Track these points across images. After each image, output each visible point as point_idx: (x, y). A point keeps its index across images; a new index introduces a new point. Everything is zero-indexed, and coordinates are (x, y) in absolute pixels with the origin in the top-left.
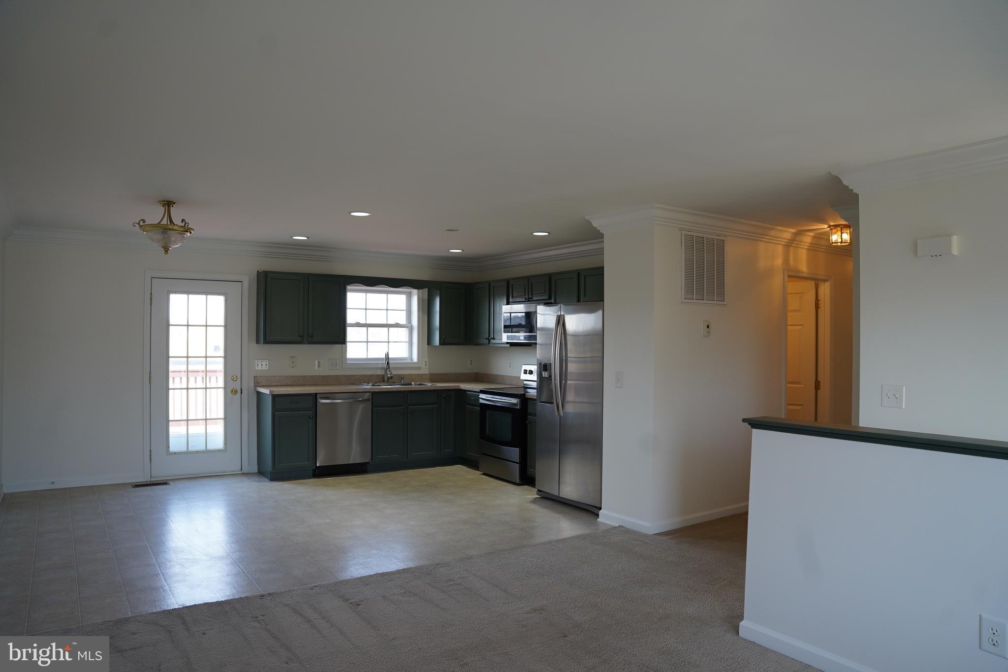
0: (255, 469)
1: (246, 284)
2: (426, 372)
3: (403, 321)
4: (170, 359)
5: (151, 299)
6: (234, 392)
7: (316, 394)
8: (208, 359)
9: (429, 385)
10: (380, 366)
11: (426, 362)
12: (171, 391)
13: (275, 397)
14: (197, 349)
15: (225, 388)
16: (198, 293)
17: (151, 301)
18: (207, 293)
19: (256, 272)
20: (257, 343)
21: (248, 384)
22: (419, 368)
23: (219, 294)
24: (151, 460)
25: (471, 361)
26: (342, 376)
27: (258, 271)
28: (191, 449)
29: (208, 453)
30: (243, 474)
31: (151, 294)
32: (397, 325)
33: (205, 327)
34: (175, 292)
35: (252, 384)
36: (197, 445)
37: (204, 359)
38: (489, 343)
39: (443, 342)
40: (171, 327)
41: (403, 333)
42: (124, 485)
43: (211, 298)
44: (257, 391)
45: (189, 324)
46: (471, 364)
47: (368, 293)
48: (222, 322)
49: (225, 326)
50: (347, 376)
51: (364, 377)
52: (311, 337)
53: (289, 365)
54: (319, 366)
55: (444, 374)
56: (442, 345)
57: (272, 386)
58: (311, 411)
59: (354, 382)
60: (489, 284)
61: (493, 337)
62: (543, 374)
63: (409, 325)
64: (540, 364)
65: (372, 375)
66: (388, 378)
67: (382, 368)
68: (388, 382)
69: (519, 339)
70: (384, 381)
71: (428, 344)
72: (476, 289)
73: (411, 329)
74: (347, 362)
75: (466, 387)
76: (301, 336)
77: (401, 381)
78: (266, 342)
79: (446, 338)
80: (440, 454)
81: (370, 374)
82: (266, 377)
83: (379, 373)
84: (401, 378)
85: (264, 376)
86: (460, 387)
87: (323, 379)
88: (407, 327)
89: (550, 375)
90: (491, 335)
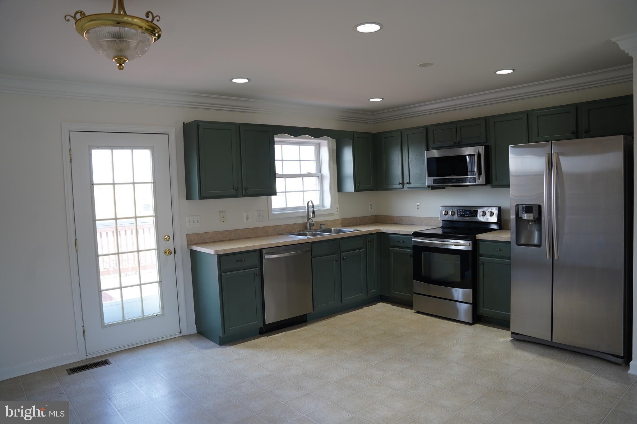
0: (194, 330)
1: (173, 137)
2: (338, 217)
3: (314, 171)
4: (97, 222)
5: (70, 155)
6: (167, 253)
7: (261, 250)
8: (137, 219)
9: (350, 231)
10: (301, 215)
11: (337, 208)
12: (100, 258)
13: (221, 257)
14: (126, 210)
15: (158, 249)
16: (123, 148)
17: (71, 157)
18: (132, 147)
19: (182, 124)
20: (187, 199)
21: (181, 243)
22: (332, 215)
23: (146, 148)
24: (84, 336)
25: (371, 205)
26: (269, 227)
27: (184, 123)
28: (128, 317)
29: (145, 320)
30: (183, 337)
31: (70, 150)
32: (309, 175)
33: (132, 185)
34: (98, 147)
35: (185, 243)
36: (134, 313)
37: (134, 219)
38: (403, 187)
39: (357, 189)
40: (95, 186)
41: (312, 183)
42: (56, 370)
43: (136, 152)
44: (190, 249)
45: (115, 182)
46: (371, 208)
47: (284, 145)
48: (150, 178)
49: (154, 183)
50: (273, 226)
51: (288, 227)
52: (245, 189)
53: (220, 220)
54: (248, 219)
55: (351, 218)
56: (356, 191)
57: (206, 243)
58: (257, 267)
59: (280, 232)
60: (401, 132)
61: (408, 182)
62: (525, 216)
63: (319, 174)
64: (517, 205)
65: (295, 224)
66: (310, 226)
67: (303, 217)
68: (310, 229)
69: (449, 182)
70: (306, 229)
71: (338, 192)
72: (384, 138)
73: (321, 178)
74: (273, 213)
75: (387, 230)
76: (236, 189)
77: (321, 228)
78: (202, 197)
79: (360, 185)
80: (367, 295)
81: (293, 223)
82: (199, 234)
83: (301, 221)
84: (321, 225)
85: (196, 234)
86: (381, 231)
87: (252, 232)
88: (318, 176)
89: (538, 216)
90: (406, 180)
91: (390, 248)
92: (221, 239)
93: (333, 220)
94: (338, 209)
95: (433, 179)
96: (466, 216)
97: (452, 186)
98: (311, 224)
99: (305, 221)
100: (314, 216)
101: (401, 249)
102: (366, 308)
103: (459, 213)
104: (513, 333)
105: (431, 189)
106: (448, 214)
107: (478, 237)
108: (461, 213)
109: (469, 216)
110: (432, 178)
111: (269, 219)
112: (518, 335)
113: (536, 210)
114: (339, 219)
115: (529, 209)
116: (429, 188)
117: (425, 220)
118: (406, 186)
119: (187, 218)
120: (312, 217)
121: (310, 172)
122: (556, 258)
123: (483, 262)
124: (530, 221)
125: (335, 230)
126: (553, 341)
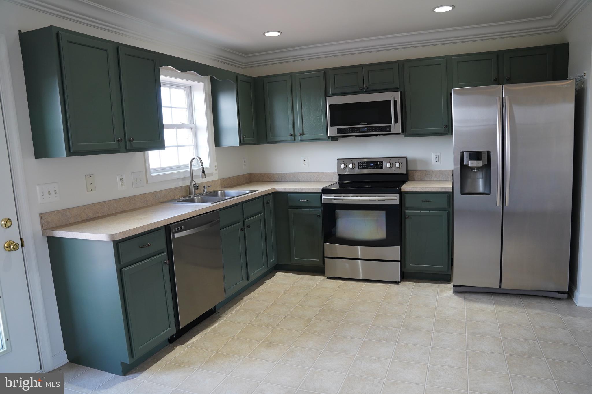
2: (217, 177)
3: (186, 121)
6: (11, 247)
7: (167, 227)
13: (118, 245)
19: (18, 35)
20: (36, 158)
21: (32, 228)
26: (148, 193)
27: (20, 33)
32: (182, 126)
35: (38, 227)
38: (294, 139)
39: (242, 143)
41: (186, 135)
44: (48, 237)
50: (153, 193)
51: (169, 192)
52: (130, 141)
53: (87, 188)
54: (122, 185)
55: (229, 178)
56: (241, 145)
57: (70, 224)
58: (163, 252)
59: (161, 200)
60: (291, 76)
61: (302, 133)
62: (472, 164)
63: (192, 125)
64: (463, 153)
65: (176, 188)
66: (195, 190)
67: (183, 179)
68: (195, 194)
69: (358, 131)
70: (190, 193)
71: (216, 146)
72: (268, 82)
73: (195, 129)
74: (152, 175)
75: (285, 189)
76: (118, 140)
77: (204, 191)
78: (70, 153)
79: (245, 137)
80: (267, 266)
81: (174, 187)
82: (59, 211)
83: (181, 184)
84: (204, 187)
85: (54, 211)
86: (276, 190)
87: (130, 202)
88: (191, 128)
89: (486, 163)
90: (299, 131)
91: (290, 209)
92: (91, 216)
93: (213, 181)
94: (217, 168)
95: (338, 129)
96: (370, 169)
97: (357, 136)
98: (196, 186)
99: (188, 183)
100: (204, 177)
101: (304, 210)
102: (268, 282)
103: (361, 165)
104: (454, 286)
105: (331, 141)
106: (348, 167)
107: (404, 189)
108: (363, 165)
109: (373, 168)
110: (335, 128)
111: (147, 182)
112: (462, 288)
113: (484, 157)
114: (218, 179)
115: (475, 156)
116: (328, 140)
117: (314, 176)
118: (299, 137)
119: (38, 187)
120: (202, 178)
121: (183, 122)
122: (507, 204)
123: (410, 216)
124: (475, 168)
125: (221, 193)
126: (502, 288)
